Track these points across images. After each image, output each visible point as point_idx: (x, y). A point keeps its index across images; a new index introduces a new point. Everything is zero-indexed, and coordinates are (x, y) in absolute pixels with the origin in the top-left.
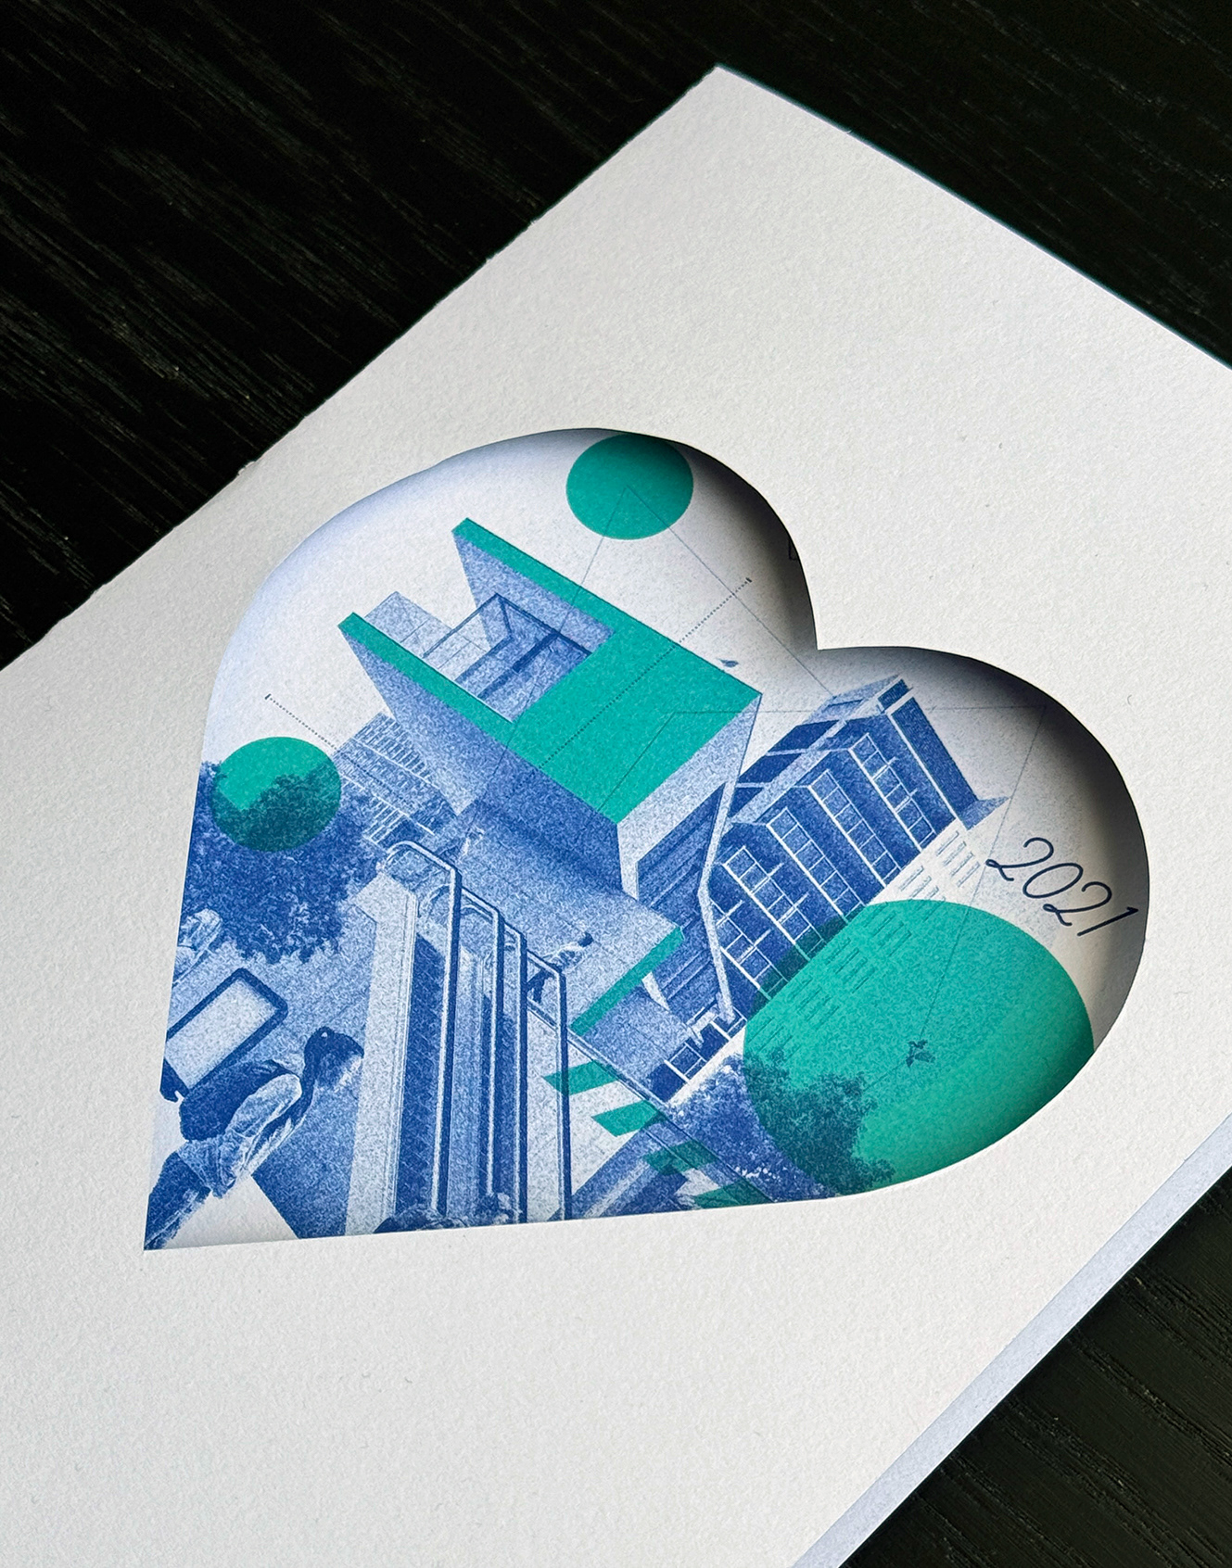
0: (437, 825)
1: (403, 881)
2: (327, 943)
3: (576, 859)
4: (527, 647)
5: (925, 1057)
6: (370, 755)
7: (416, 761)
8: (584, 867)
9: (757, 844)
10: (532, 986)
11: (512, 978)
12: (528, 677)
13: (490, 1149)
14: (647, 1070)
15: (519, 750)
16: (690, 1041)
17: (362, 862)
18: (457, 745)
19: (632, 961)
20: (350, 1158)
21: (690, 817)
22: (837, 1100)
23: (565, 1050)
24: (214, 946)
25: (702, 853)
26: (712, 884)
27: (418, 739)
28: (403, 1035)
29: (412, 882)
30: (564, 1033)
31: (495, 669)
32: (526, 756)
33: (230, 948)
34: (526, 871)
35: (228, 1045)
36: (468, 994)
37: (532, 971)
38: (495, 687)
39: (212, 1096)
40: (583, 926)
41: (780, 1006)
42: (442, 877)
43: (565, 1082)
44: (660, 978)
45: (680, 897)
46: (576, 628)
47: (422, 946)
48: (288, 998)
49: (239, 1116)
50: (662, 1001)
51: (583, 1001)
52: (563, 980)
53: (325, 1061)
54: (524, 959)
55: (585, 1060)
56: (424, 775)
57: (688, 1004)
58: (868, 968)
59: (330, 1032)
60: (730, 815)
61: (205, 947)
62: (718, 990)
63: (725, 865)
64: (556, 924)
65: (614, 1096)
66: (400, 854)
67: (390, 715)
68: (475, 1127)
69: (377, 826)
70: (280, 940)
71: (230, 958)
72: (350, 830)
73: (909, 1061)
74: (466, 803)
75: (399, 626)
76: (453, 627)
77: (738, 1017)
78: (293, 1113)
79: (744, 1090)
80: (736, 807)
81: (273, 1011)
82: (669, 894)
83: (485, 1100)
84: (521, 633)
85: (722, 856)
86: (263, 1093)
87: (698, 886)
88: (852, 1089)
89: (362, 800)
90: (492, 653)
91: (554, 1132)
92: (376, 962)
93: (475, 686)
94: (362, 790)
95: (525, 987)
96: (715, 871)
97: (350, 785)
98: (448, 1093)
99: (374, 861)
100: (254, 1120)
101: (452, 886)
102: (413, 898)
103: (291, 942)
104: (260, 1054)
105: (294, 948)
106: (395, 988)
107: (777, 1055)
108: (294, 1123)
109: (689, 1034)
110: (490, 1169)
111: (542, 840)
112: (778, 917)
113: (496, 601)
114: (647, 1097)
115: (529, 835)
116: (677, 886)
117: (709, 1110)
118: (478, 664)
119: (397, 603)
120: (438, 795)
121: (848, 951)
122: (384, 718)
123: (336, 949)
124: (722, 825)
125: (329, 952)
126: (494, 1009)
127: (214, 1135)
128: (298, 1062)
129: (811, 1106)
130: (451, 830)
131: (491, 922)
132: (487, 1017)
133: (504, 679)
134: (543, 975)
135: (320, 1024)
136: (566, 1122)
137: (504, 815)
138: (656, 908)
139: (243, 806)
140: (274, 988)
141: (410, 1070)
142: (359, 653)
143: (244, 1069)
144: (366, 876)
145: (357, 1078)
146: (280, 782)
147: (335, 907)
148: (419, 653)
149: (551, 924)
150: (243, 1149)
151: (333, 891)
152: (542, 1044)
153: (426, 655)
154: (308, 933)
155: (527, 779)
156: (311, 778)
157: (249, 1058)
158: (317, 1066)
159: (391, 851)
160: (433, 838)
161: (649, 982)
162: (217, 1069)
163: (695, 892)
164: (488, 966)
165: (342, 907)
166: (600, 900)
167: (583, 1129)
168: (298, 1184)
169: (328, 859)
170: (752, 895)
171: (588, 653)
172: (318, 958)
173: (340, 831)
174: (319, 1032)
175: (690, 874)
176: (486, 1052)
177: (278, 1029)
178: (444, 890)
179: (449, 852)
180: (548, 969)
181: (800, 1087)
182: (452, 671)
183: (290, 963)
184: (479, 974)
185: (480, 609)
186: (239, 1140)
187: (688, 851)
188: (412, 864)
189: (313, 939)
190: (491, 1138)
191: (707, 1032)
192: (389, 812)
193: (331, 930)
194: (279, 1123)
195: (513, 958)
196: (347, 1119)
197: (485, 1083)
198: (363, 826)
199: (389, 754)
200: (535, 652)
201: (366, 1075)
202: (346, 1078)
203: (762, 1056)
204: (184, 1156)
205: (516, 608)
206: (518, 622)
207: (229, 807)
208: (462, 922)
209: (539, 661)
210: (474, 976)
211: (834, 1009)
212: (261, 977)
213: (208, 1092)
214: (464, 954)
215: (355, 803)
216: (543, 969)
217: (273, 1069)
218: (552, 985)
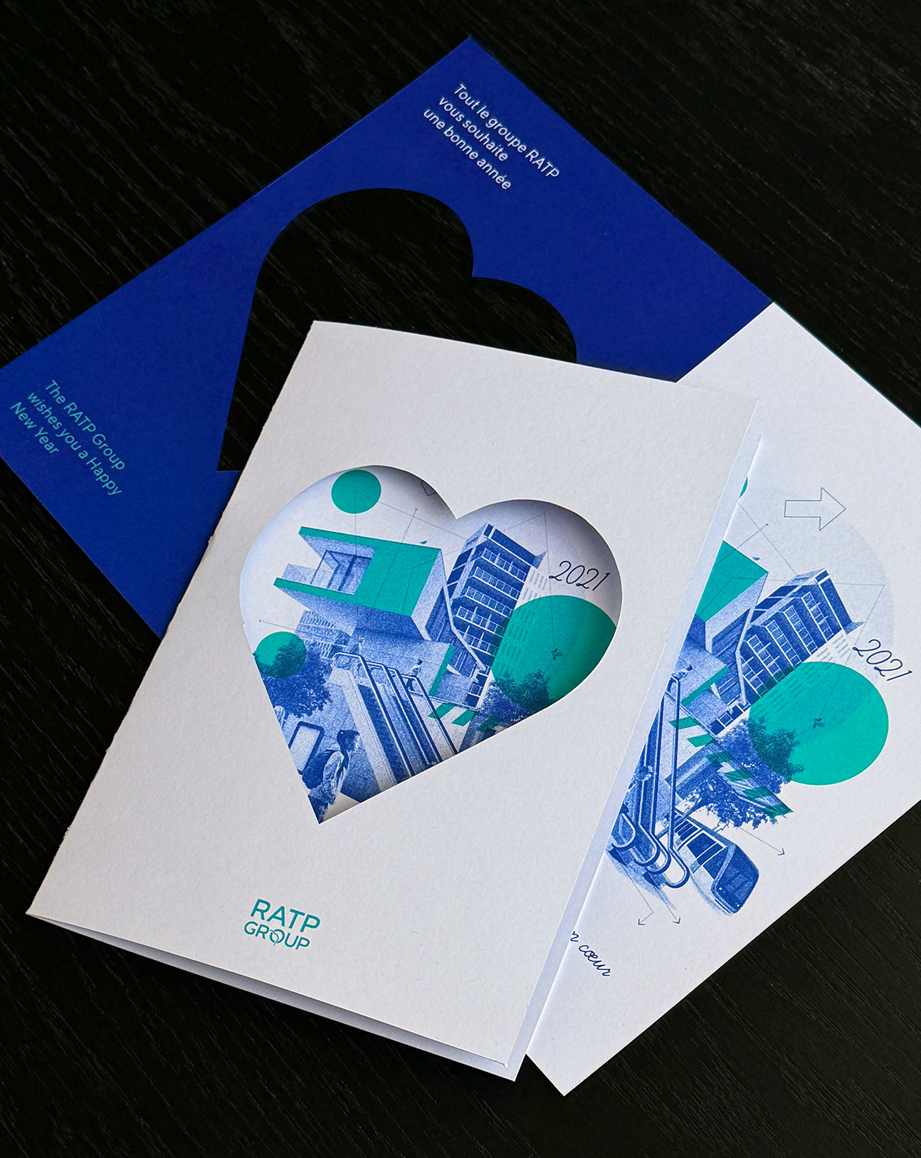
0: (345, 643)
1: (343, 667)
2: (326, 701)
3: (402, 635)
4: (347, 566)
5: (560, 654)
6: (309, 627)
7: (327, 623)
8: (406, 637)
9: (465, 604)
10: (408, 686)
11: (400, 686)
12: (353, 576)
13: (421, 748)
14: (463, 699)
15: (362, 604)
16: (474, 682)
17: (325, 667)
18: (338, 611)
19: (440, 663)
20: (373, 772)
21: (436, 604)
22: (535, 681)
23: (431, 704)
24: (286, 718)
25: (447, 615)
26: (455, 625)
27: (324, 615)
28: (370, 722)
29: (347, 666)
30: (428, 698)
31: (339, 578)
32: (366, 605)
33: (291, 716)
34: (386, 646)
35: (309, 751)
36: (387, 698)
37: (406, 681)
38: (342, 585)
39: (312, 770)
40: (416, 658)
41: (500, 657)
42: (356, 660)
43: (436, 715)
44: (452, 664)
45: (446, 634)
46: (362, 551)
47: (361, 688)
48: (322, 725)
49: (325, 774)
50: (457, 673)
51: (429, 684)
52: (418, 679)
53: (347, 742)
54: (401, 678)
55: (440, 704)
56: (332, 626)
57: (467, 670)
58: (524, 632)
59: (343, 731)
60: (450, 597)
61: (283, 719)
62: (476, 661)
63: (457, 616)
64: (406, 661)
65: (456, 712)
66: (337, 658)
67: (309, 610)
68: (412, 743)
69: (324, 652)
70: (308, 706)
71: (293, 720)
72: (315, 657)
73: (554, 659)
74: (353, 631)
75: (296, 576)
76: (316, 568)
77: (487, 667)
78: (344, 764)
79: (501, 692)
80: (451, 595)
81: (319, 732)
82: (442, 634)
83: (411, 732)
84: (342, 561)
85: (454, 613)
86: (330, 762)
87: (450, 627)
88: (539, 676)
89: (314, 644)
90: (335, 572)
91: (441, 734)
92: (347, 699)
93: (335, 587)
94: (312, 641)
95: (406, 688)
96: (454, 619)
97: (307, 641)
98: (396, 736)
99: (329, 665)
100: (331, 773)
101: (362, 662)
102: (348, 671)
103: (313, 705)
104: (323, 748)
105: (315, 707)
106: (359, 706)
107: (507, 675)
108: (346, 768)
109: (472, 680)
110: (424, 756)
111: (387, 633)
112: (484, 627)
113: (328, 553)
114: (468, 708)
115: (382, 632)
116: (443, 631)
117: (492, 703)
118: (332, 579)
119: (291, 569)
120: (341, 632)
121: (514, 628)
122: (307, 612)
123: (331, 701)
124: (449, 602)
125: (329, 703)
126: (398, 700)
127: (320, 784)
128: (337, 746)
129: (527, 688)
130: (352, 642)
131: (382, 669)
132: (397, 703)
133: (344, 581)
134: (410, 681)
135: (338, 730)
136: (444, 728)
137: (368, 629)
138: (439, 641)
139: (271, 663)
140: (315, 724)
141: (379, 733)
142: (286, 592)
143: (319, 756)
144: (329, 671)
145: (361, 743)
146: (280, 650)
147: (323, 687)
148: (309, 584)
149: (404, 661)
150: (333, 784)
151: (319, 682)
152: (421, 704)
153: (311, 583)
154: (317, 700)
155: (370, 613)
156: (291, 644)
157: (319, 752)
158: (345, 745)
159: (334, 659)
160: (346, 648)
161: (449, 668)
162: (309, 760)
163: (451, 629)
164: (389, 685)
165: (325, 685)
166: (417, 646)
167: (451, 729)
168: (359, 788)
169: (312, 671)
170: (471, 622)
171: (370, 559)
172: (325, 707)
173: (311, 659)
174: (339, 733)
175: (446, 624)
176: (403, 716)
177: (324, 738)
178: (360, 665)
179: (355, 650)
180: (411, 678)
181: (520, 683)
182: (324, 585)
183: (316, 713)
184: (387, 690)
185: (323, 558)
186: (330, 782)
187: (441, 616)
188: (343, 660)
189: (321, 701)
190: (420, 745)
191: (478, 677)
192: (325, 645)
193: (326, 695)
194: (341, 770)
195: (396, 679)
196: (365, 759)
197: (408, 726)
198: (319, 654)
199: (315, 624)
200: (351, 566)
201: (364, 741)
202: (357, 745)
203: (502, 677)
204: (312, 795)
205: (336, 553)
206: (340, 558)
207: (267, 666)
208: (372, 674)
209: (354, 569)
210: (385, 691)
211: (520, 651)
212: (309, 722)
213: (310, 770)
214: (377, 684)
215: (312, 647)
216: (409, 679)
217: (329, 752)
218: (415, 683)
